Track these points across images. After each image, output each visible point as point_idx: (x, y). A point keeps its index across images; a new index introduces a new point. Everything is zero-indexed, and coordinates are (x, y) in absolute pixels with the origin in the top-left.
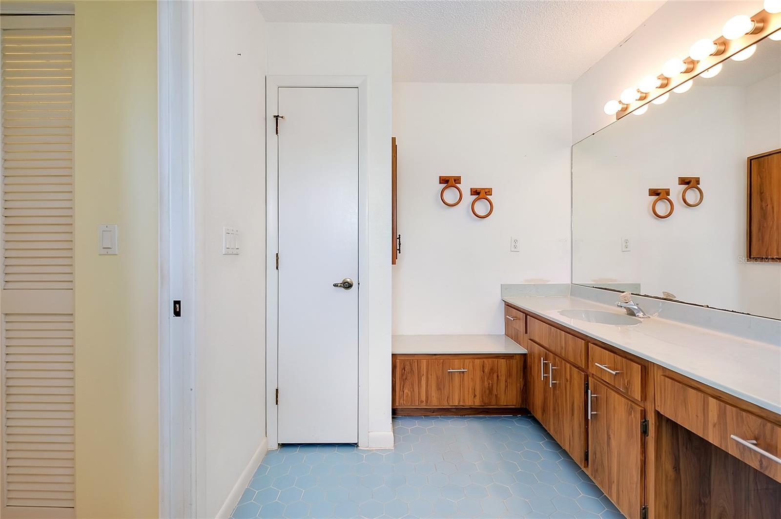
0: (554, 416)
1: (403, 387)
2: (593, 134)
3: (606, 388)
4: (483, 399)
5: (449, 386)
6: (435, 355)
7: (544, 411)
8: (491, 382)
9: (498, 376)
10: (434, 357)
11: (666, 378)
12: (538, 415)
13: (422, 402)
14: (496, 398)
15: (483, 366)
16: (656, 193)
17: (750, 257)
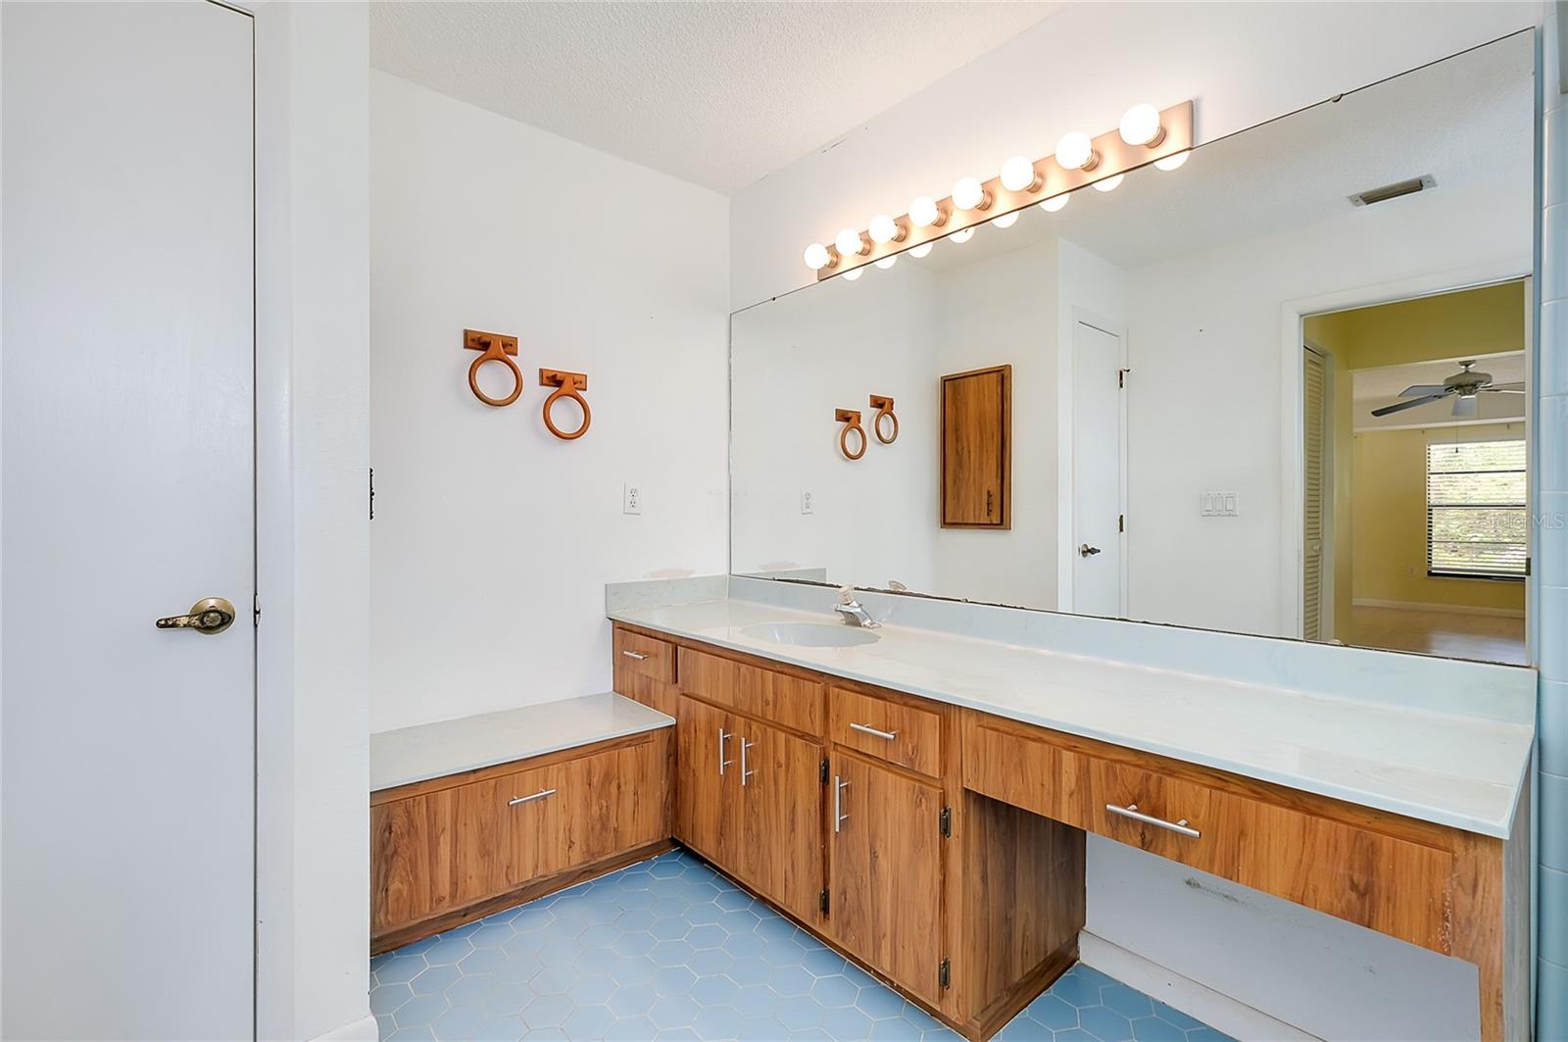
0: (747, 840)
1: (386, 877)
2: (774, 299)
3: (868, 766)
4: (588, 846)
5: (511, 840)
6: (474, 771)
7: (721, 835)
8: (605, 804)
9: (619, 787)
10: (472, 779)
11: (988, 732)
12: (707, 847)
13: (441, 900)
14: (616, 836)
15: (589, 773)
16: (844, 416)
17: (945, 523)
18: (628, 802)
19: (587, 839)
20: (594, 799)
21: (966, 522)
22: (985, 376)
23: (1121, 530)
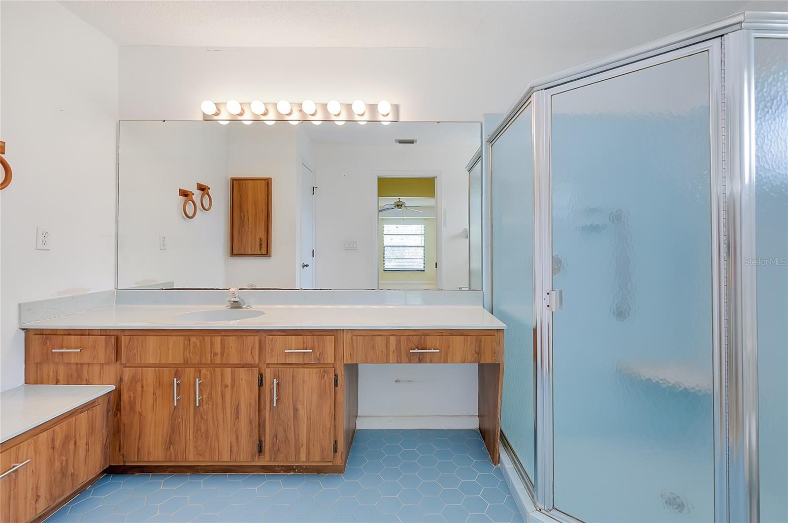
0: (196, 438)
2: (164, 121)
3: (292, 369)
4: (51, 494)
7: (170, 443)
8: (64, 459)
9: (75, 443)
11: (358, 337)
14: (72, 479)
15: (53, 440)
16: (185, 194)
17: (232, 254)
18: (82, 452)
19: (51, 489)
20: (57, 457)
21: (246, 253)
22: (258, 181)
23: (313, 256)
